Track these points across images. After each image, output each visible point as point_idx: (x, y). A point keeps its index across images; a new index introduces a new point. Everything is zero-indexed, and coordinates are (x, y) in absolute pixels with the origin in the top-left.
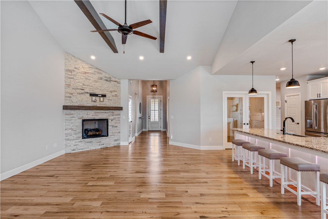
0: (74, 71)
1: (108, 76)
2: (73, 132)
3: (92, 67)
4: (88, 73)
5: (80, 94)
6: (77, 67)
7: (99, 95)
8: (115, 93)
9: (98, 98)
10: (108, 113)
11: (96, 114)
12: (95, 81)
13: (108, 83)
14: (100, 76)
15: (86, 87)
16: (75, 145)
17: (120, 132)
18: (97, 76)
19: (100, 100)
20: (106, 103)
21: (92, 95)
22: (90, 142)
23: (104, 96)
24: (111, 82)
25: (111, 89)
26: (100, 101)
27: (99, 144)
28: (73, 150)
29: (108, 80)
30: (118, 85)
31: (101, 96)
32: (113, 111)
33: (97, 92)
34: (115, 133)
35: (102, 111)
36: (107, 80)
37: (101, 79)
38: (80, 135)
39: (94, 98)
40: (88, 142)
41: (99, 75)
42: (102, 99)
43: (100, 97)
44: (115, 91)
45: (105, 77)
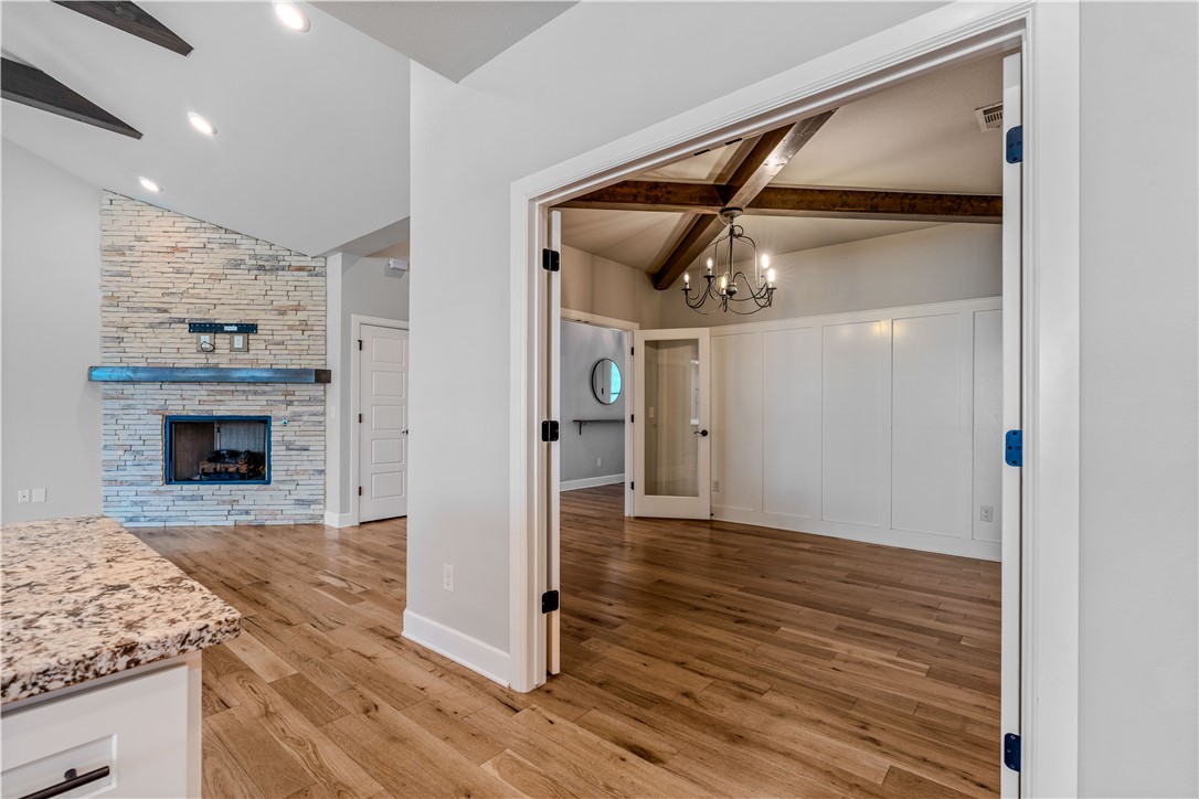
0: (131, 248)
1: (262, 250)
2: (128, 457)
3: (198, 225)
4: (184, 250)
5: (152, 326)
6: (144, 232)
7: (226, 328)
8: (302, 315)
9: (222, 341)
10: (264, 393)
11: (218, 398)
12: (212, 274)
13: (267, 277)
14: (231, 254)
15: (177, 300)
16: (136, 503)
17: (322, 472)
18: (219, 258)
19: (231, 343)
20: (262, 354)
21: (197, 328)
22: (193, 498)
23: (248, 329)
24: (280, 273)
25: (282, 302)
26: (232, 349)
27: (229, 507)
28: (131, 520)
29: (267, 267)
30: (314, 281)
31: (235, 328)
32: (291, 387)
33: (219, 316)
34: (297, 472)
35: (239, 388)
36: (261, 268)
37: (237, 264)
38: (158, 469)
39: (205, 338)
40: (184, 498)
41: (230, 251)
42: (239, 340)
43: (231, 332)
44: (297, 309)
45: (255, 257)
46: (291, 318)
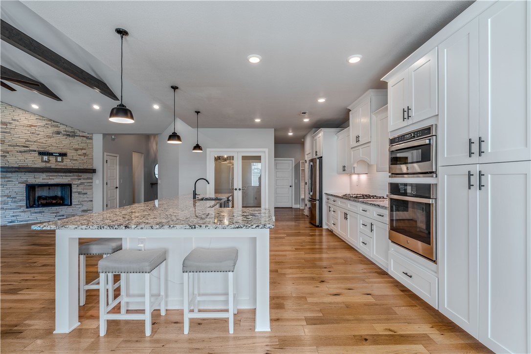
0: (10, 123)
1: (70, 130)
2: (9, 199)
3: (42, 118)
4: (36, 126)
5: (21, 152)
6: (16, 118)
7: (54, 154)
8: (84, 151)
9: (52, 159)
10: (70, 176)
11: (51, 178)
12: (48, 136)
13: (70, 138)
14: (56, 129)
15: (32, 143)
16: (13, 216)
17: (92, 201)
18: (50, 130)
19: (56, 160)
20: (68, 163)
21: (41, 154)
22: (40, 212)
23: (63, 155)
24: (76, 137)
25: (77, 147)
26: (56, 161)
27: (56, 214)
28: (11, 222)
29: (71, 135)
30: (88, 141)
31: (58, 155)
32: (80, 174)
33: (52, 150)
34: (83, 201)
35: (59, 174)
36: (68, 135)
37: (58, 133)
38: (24, 203)
39: (46, 158)
40: (36, 213)
41: (55, 128)
42: (59, 159)
43: (56, 156)
44: (82, 149)
45: (66, 131)
46: (80, 152)
